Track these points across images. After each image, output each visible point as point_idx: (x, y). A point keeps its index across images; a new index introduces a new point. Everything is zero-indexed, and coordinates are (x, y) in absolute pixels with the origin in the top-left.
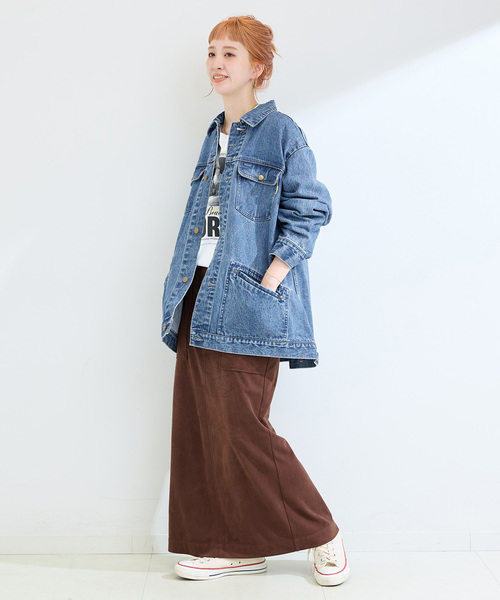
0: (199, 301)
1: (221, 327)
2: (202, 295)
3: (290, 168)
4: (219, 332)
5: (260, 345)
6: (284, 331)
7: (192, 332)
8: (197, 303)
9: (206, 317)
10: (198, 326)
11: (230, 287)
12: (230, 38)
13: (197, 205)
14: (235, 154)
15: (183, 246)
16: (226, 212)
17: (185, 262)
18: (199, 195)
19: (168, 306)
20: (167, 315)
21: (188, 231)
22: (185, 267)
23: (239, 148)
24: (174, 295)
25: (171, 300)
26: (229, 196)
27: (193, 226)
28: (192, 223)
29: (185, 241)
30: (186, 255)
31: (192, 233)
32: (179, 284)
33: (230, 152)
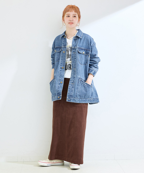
0: (69, 88)
1: (77, 96)
2: (70, 87)
3: (93, 50)
4: (76, 97)
5: (86, 100)
6: (92, 96)
7: (67, 97)
8: (68, 89)
9: (72, 93)
10: (69, 96)
11: (79, 84)
12: (75, 12)
13: (62, 60)
14: (75, 46)
15: (58, 72)
16: (75, 63)
17: (60, 77)
18: (62, 57)
19: (58, 91)
20: (58, 93)
21: (60, 68)
22: (60, 78)
23: (76, 44)
24: (59, 87)
25: (58, 89)
26: (75, 58)
27: (61, 66)
28: (61, 65)
29: (59, 71)
30: (60, 75)
31: (61, 68)
32: (59, 83)
33: (73, 45)
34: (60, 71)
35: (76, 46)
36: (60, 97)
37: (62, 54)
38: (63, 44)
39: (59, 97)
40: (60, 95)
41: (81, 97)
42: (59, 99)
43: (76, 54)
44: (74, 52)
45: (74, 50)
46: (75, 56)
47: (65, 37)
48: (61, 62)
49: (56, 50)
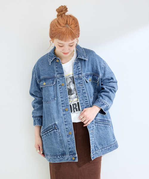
1: (97, 146)
7: (92, 154)
13: (61, 98)
14: (79, 74)
16: (86, 99)
17: (66, 125)
18: (61, 93)
19: (70, 148)
20: (71, 152)
21: (62, 110)
22: (67, 127)
23: (79, 70)
24: (68, 142)
25: (69, 144)
28: (63, 107)
29: (62, 115)
30: (65, 122)
31: (64, 110)
32: (68, 135)
33: (75, 73)
34: (64, 115)
35: (81, 74)
36: (75, 158)
37: (60, 88)
38: (57, 71)
39: (73, 158)
40: (75, 154)
41: (102, 145)
42: (74, 160)
43: (84, 86)
44: (79, 83)
45: (79, 81)
46: (84, 90)
47: (57, 61)
48: (62, 101)
49: (46, 82)
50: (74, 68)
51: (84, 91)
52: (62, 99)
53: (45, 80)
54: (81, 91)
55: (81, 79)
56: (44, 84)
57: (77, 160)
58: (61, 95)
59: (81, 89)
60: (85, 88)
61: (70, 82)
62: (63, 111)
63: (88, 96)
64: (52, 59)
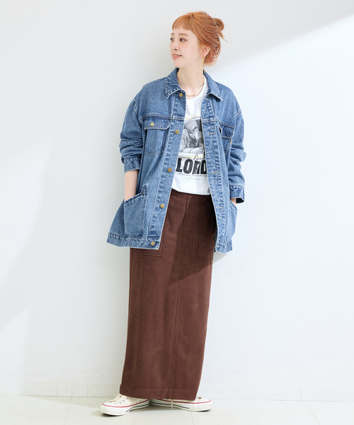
0: (218, 219)
2: (218, 215)
9: (223, 231)
10: (220, 237)
13: (168, 150)
14: (210, 117)
15: (157, 179)
16: (217, 157)
17: (160, 192)
19: (153, 227)
20: (152, 233)
21: (162, 169)
22: (160, 195)
24: (154, 217)
25: (154, 221)
26: (216, 147)
27: (166, 166)
28: (165, 163)
29: (159, 176)
30: (161, 187)
32: (157, 208)
33: (204, 115)
34: (163, 176)
35: (213, 117)
36: (157, 243)
37: (171, 136)
38: (175, 110)
39: (153, 244)
40: (157, 237)
42: (153, 247)
43: (216, 136)
44: (210, 131)
45: (209, 128)
46: (215, 142)
47: (181, 95)
48: (168, 155)
49: (155, 123)
50: (202, 108)
51: (215, 144)
52: (169, 153)
53: (154, 118)
54: (211, 142)
55: (213, 124)
56: (152, 124)
57: (157, 248)
58: (169, 146)
59: (211, 140)
60: (217, 139)
61: (195, 128)
62: (164, 171)
63: (221, 153)
64: (173, 91)
